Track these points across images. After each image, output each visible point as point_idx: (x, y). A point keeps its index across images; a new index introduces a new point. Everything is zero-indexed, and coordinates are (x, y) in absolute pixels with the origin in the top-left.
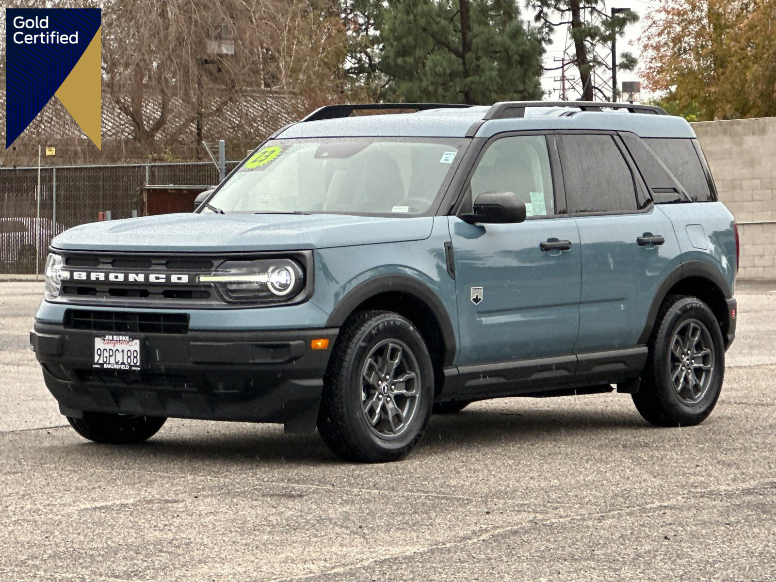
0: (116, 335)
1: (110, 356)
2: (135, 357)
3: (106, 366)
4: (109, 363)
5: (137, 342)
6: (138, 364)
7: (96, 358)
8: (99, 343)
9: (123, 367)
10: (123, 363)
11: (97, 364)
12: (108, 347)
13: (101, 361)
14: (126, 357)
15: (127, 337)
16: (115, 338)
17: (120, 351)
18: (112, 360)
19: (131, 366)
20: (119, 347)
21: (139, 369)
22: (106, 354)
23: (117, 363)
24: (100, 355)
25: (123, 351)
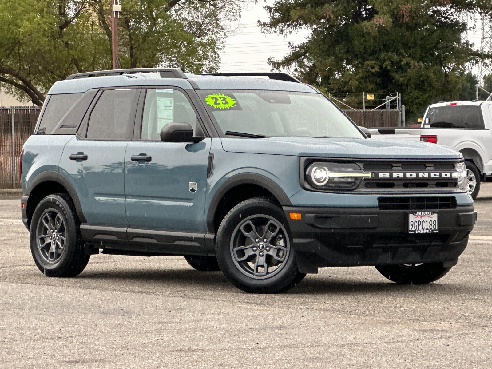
0: (423, 211)
1: (419, 225)
2: (434, 225)
3: (417, 232)
4: (418, 230)
5: (436, 215)
6: (437, 229)
7: (410, 227)
8: (412, 218)
9: (428, 232)
10: (427, 229)
11: (411, 231)
12: (417, 219)
13: (413, 229)
14: (429, 225)
15: (431, 212)
16: (423, 213)
17: (425, 221)
18: (420, 228)
19: (432, 231)
20: (424, 219)
21: (438, 232)
22: (416, 224)
23: (423, 229)
24: (413, 225)
25: (427, 221)
